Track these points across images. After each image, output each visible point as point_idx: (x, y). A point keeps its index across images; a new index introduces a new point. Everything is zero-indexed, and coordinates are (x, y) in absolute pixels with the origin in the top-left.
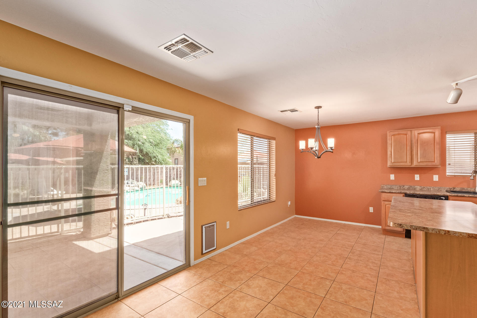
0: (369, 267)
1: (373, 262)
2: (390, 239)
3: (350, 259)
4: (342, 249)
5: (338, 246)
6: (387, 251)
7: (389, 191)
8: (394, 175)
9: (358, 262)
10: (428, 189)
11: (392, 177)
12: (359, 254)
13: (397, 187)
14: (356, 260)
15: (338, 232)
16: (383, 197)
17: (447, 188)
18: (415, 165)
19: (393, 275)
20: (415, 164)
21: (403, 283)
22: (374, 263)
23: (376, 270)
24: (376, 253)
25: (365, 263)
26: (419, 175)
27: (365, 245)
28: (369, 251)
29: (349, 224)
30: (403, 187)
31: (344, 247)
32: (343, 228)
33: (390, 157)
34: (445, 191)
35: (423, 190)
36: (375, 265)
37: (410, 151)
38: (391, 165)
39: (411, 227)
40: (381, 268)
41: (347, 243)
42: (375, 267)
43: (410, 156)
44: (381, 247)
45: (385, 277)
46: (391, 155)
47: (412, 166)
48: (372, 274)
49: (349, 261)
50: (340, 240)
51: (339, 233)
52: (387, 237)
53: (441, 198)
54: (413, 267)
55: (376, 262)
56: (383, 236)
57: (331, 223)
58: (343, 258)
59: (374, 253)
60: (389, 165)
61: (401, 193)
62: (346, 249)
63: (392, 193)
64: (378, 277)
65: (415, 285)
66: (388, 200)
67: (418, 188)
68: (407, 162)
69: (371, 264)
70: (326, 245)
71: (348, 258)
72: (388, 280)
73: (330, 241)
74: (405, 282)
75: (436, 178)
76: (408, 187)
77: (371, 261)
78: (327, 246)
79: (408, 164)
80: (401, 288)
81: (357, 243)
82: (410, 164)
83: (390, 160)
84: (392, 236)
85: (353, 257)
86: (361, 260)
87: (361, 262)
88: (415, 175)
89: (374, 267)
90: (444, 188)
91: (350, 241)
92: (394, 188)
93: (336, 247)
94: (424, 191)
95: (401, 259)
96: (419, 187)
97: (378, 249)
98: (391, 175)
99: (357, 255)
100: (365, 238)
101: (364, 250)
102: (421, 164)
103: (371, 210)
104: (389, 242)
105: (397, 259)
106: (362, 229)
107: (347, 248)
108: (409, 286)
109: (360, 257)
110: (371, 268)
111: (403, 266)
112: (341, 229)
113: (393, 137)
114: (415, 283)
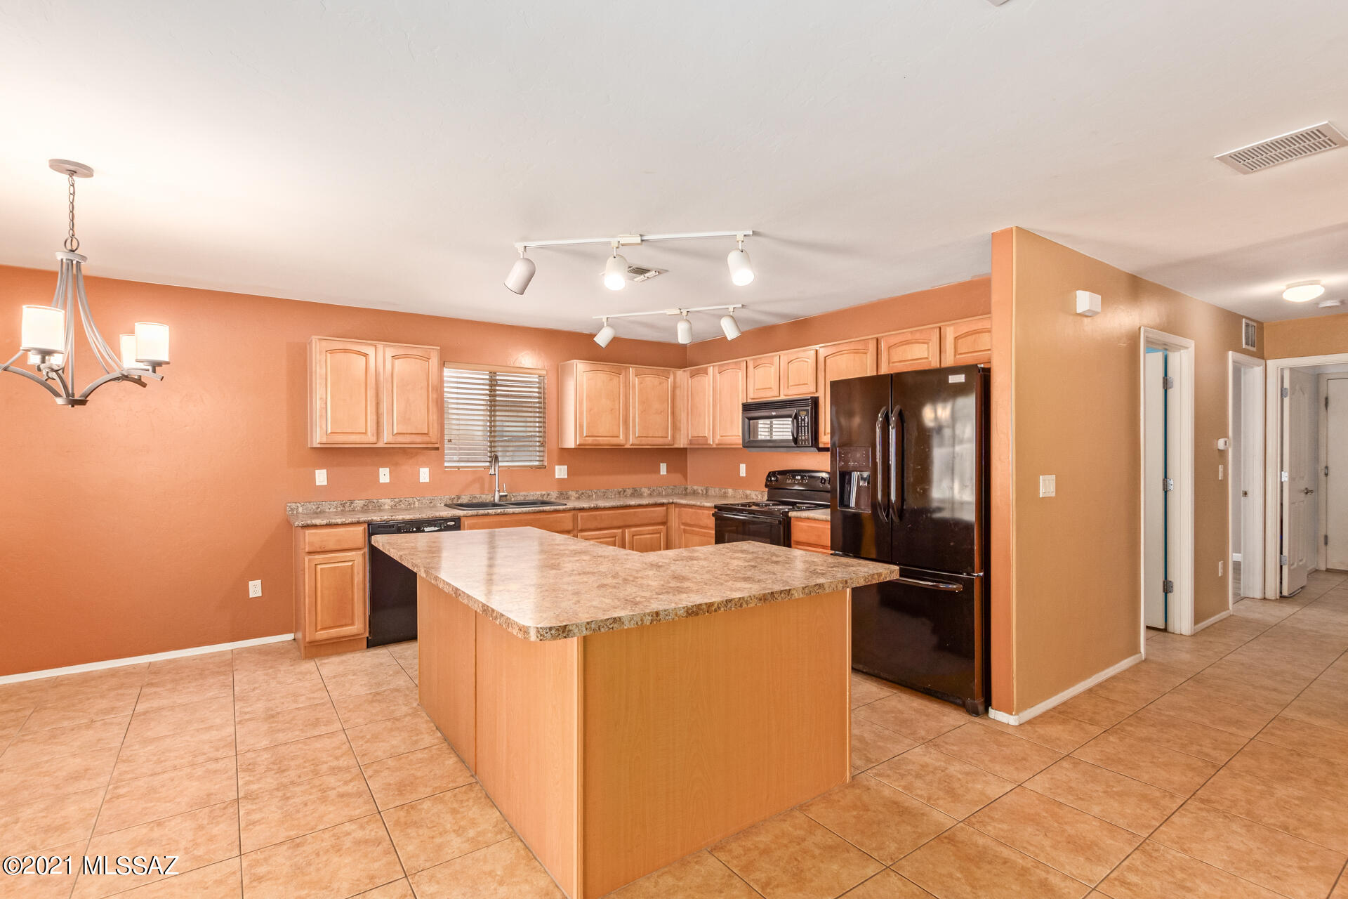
0: (332, 794)
1: (334, 771)
2: (331, 666)
3: (250, 797)
4: (199, 771)
5: (175, 768)
6: (349, 711)
7: (325, 522)
8: (325, 471)
9: (289, 795)
10: (410, 504)
11: (321, 477)
12: (273, 763)
13: (336, 507)
14: (277, 789)
15: (140, 708)
16: (307, 540)
17: (447, 498)
18: (385, 441)
19: (412, 783)
20: (386, 439)
21: (449, 794)
22: (340, 769)
23: (359, 795)
24: (323, 730)
25: (311, 788)
26: (388, 469)
27: (273, 716)
28: (297, 733)
29: (170, 661)
30: (352, 503)
31: (201, 759)
32: (152, 685)
33: (321, 416)
34: (443, 505)
35: (399, 507)
36: (348, 776)
37: (374, 404)
38: (324, 440)
39: (588, 626)
40: (370, 777)
41: (206, 737)
42: (352, 784)
43: (375, 417)
44: (323, 704)
45: (398, 803)
46: (324, 411)
47: (380, 445)
48: (357, 812)
49: (253, 810)
50: (166, 736)
51: (145, 713)
52: (321, 665)
53: (448, 523)
54: (437, 729)
55: (342, 763)
56: (310, 666)
57: (86, 679)
58: (225, 808)
59: (316, 733)
60: (318, 441)
61: (359, 523)
62: (213, 766)
63: (336, 525)
64: (379, 812)
65: (474, 781)
66: (323, 550)
67: (387, 503)
68: (365, 433)
69: (331, 781)
70: (116, 788)
71: (245, 797)
72: (412, 807)
73: (124, 761)
74: (451, 785)
75: (424, 475)
76: (363, 502)
77: (324, 767)
78: (122, 791)
79: (369, 439)
80: (454, 812)
81: (240, 722)
82: (373, 439)
83: (321, 427)
84: (331, 655)
85: (260, 786)
86: (292, 783)
87: (298, 789)
88: (381, 469)
89: (346, 783)
90: (441, 499)
91: (210, 728)
92: (327, 510)
93: (166, 776)
94: (400, 509)
95: (397, 720)
96: (388, 501)
97: (321, 714)
98: (317, 472)
99: (269, 770)
100: (257, 691)
101: (281, 737)
102: (401, 439)
103: (255, 589)
104: (334, 677)
105: (389, 724)
106: (229, 664)
107: (217, 760)
108: (465, 792)
109: (284, 771)
110: (341, 796)
111: (414, 738)
112: (145, 690)
113: (329, 355)
114: (472, 776)
